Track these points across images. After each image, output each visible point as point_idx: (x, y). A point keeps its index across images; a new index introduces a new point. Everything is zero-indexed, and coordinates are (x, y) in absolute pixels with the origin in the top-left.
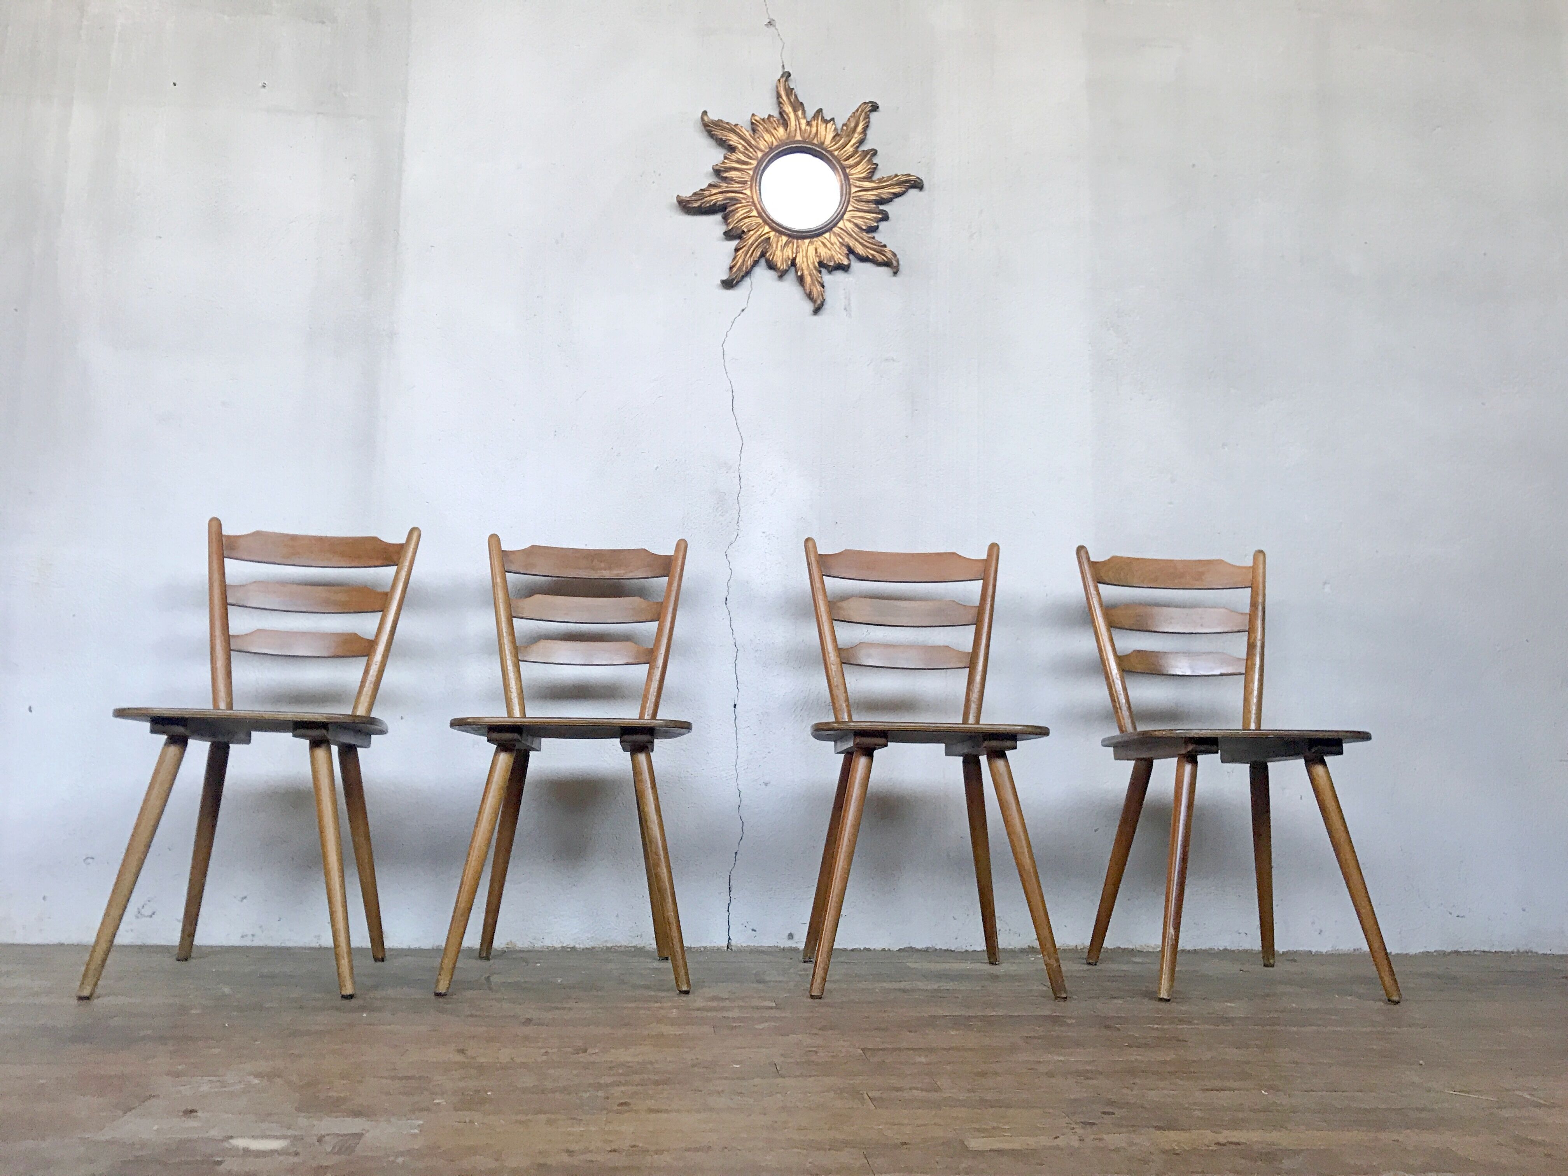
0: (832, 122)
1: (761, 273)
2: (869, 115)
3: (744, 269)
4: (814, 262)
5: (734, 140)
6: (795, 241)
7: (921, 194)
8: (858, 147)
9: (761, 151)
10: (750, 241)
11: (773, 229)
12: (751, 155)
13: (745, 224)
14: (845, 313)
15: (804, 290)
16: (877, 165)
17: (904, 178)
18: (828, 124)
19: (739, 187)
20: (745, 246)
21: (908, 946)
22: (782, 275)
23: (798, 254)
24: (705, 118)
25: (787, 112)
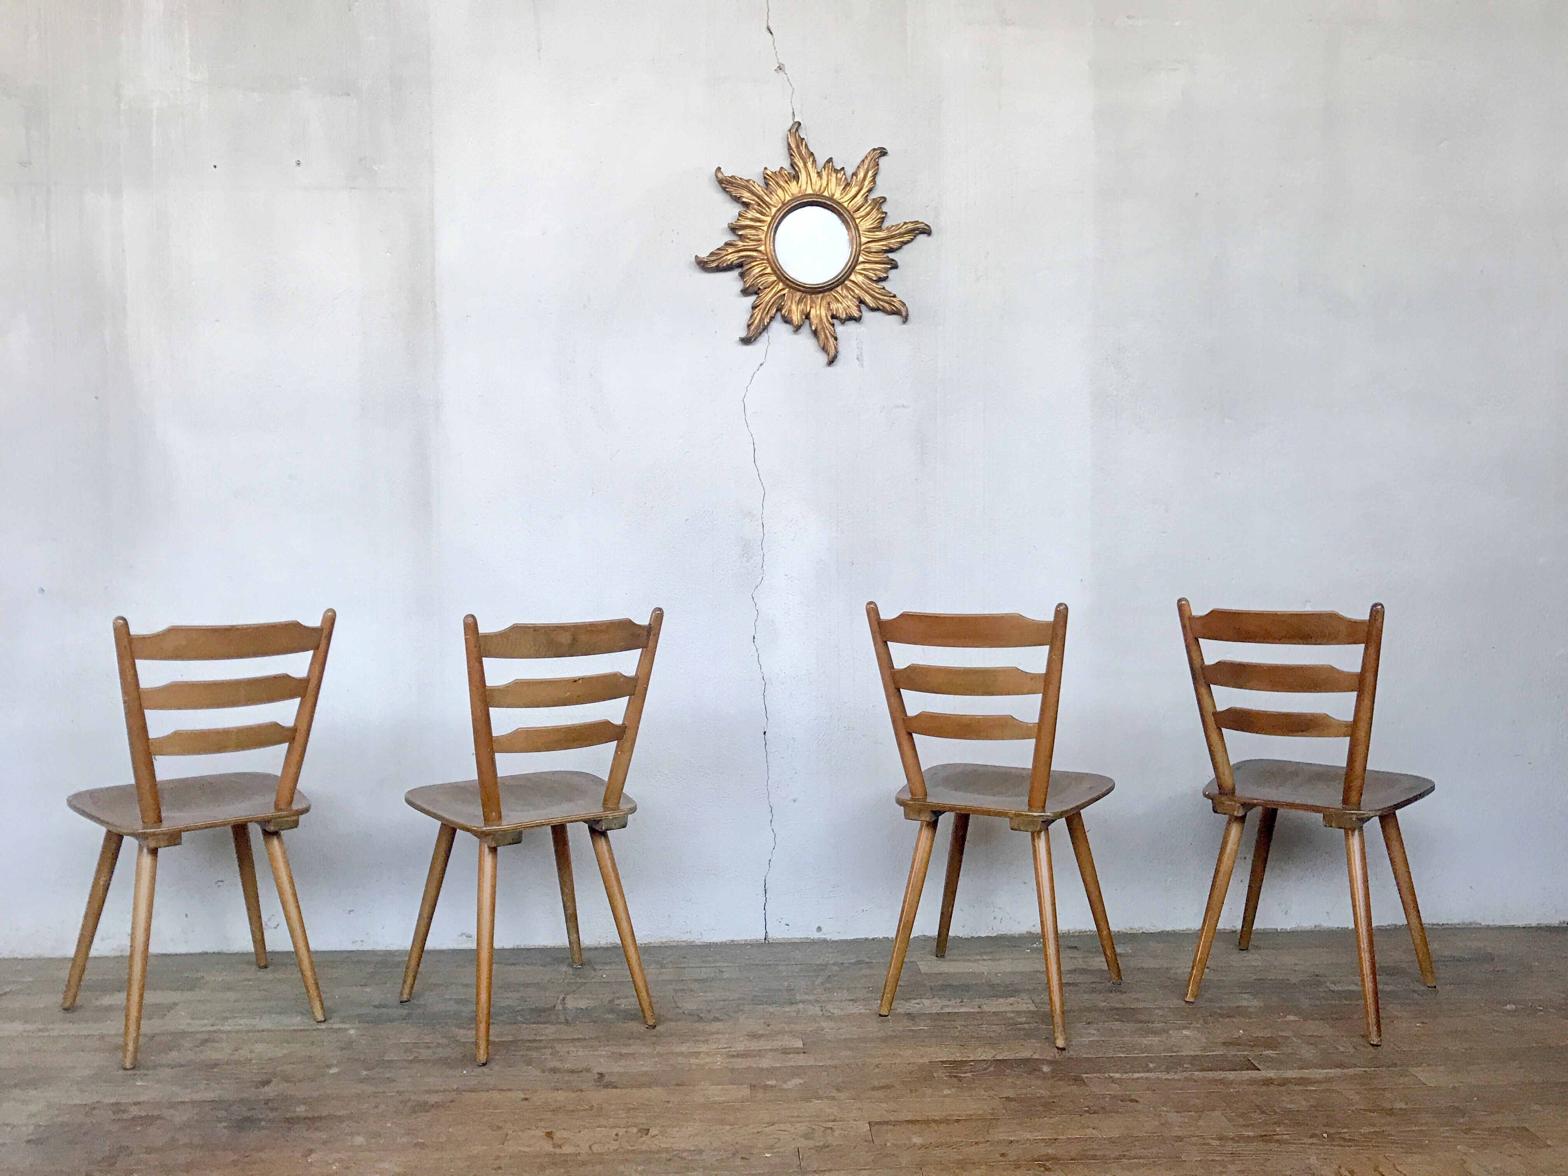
0: (842, 172)
1: (778, 328)
2: (878, 162)
3: (761, 327)
4: (826, 316)
5: (747, 196)
6: (809, 296)
7: (930, 238)
8: (867, 196)
9: (775, 206)
10: (767, 299)
11: (788, 286)
12: (765, 211)
13: (762, 281)
14: (857, 362)
15: (818, 341)
16: (886, 213)
17: (910, 226)
18: (839, 175)
19: (754, 245)
20: (761, 303)
21: (921, 934)
22: (797, 329)
23: (812, 309)
24: (720, 175)
25: (798, 163)
